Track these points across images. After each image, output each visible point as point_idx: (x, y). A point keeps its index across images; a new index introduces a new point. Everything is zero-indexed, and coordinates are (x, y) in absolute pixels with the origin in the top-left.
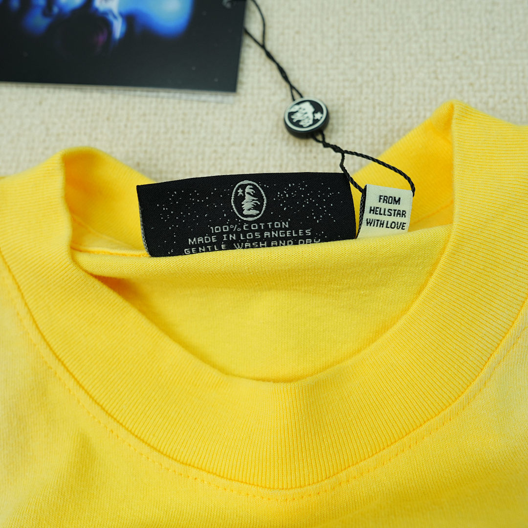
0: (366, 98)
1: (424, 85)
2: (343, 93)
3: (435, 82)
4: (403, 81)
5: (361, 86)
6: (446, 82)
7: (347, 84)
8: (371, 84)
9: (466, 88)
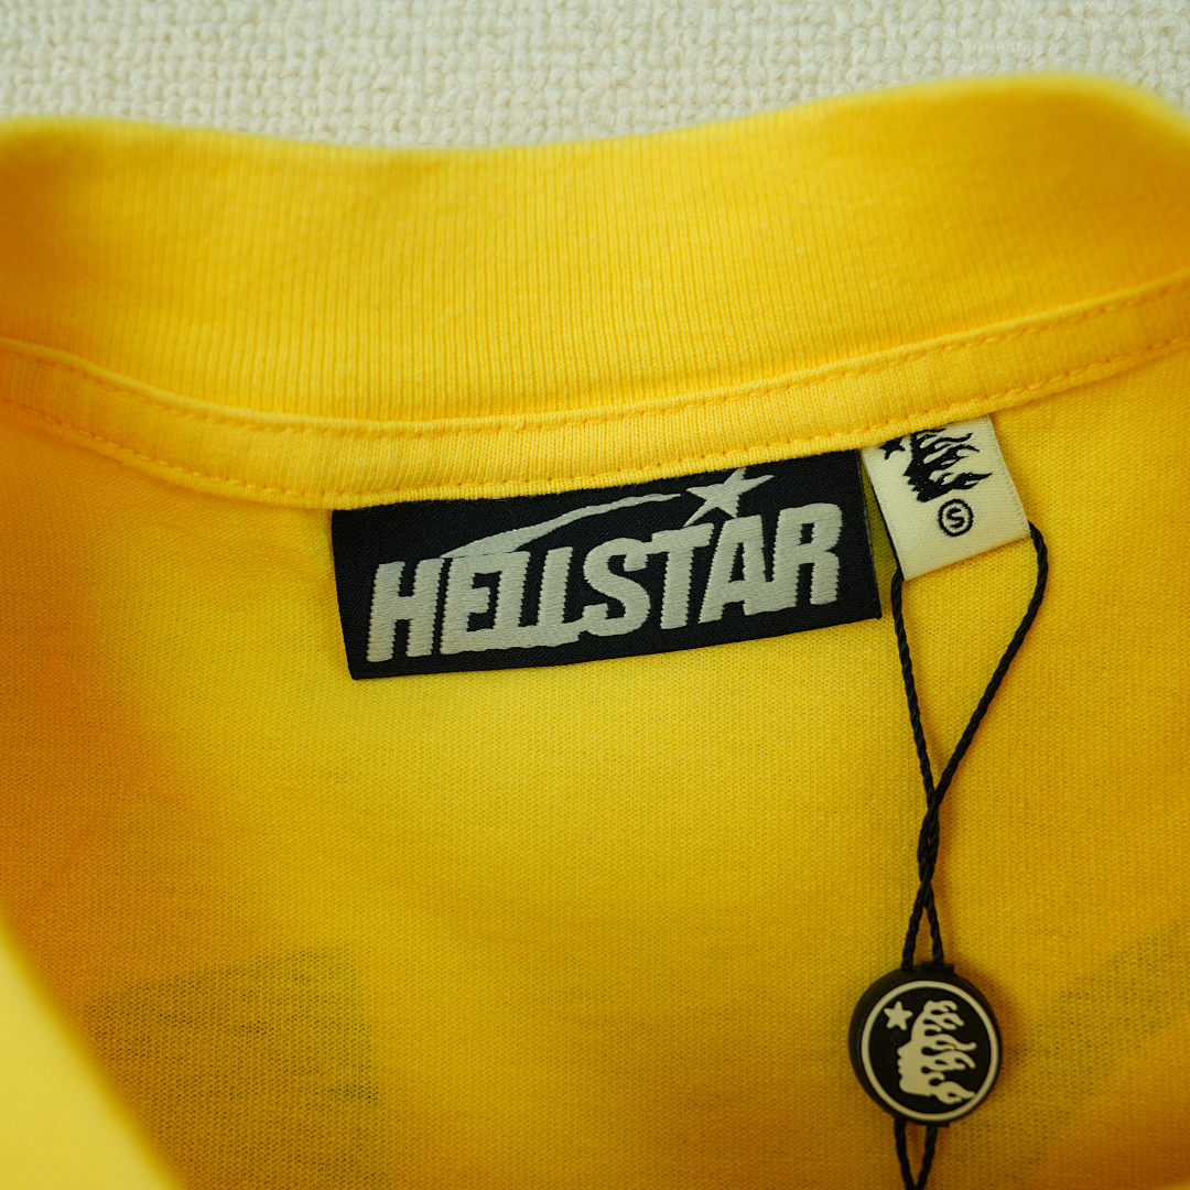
0: (860, 77)
1: (1030, 35)
2: (795, 62)
3: (1061, 26)
4: (966, 24)
5: (846, 39)
6: (1093, 24)
7: (805, 32)
8: (875, 33)
9: (1150, 43)
